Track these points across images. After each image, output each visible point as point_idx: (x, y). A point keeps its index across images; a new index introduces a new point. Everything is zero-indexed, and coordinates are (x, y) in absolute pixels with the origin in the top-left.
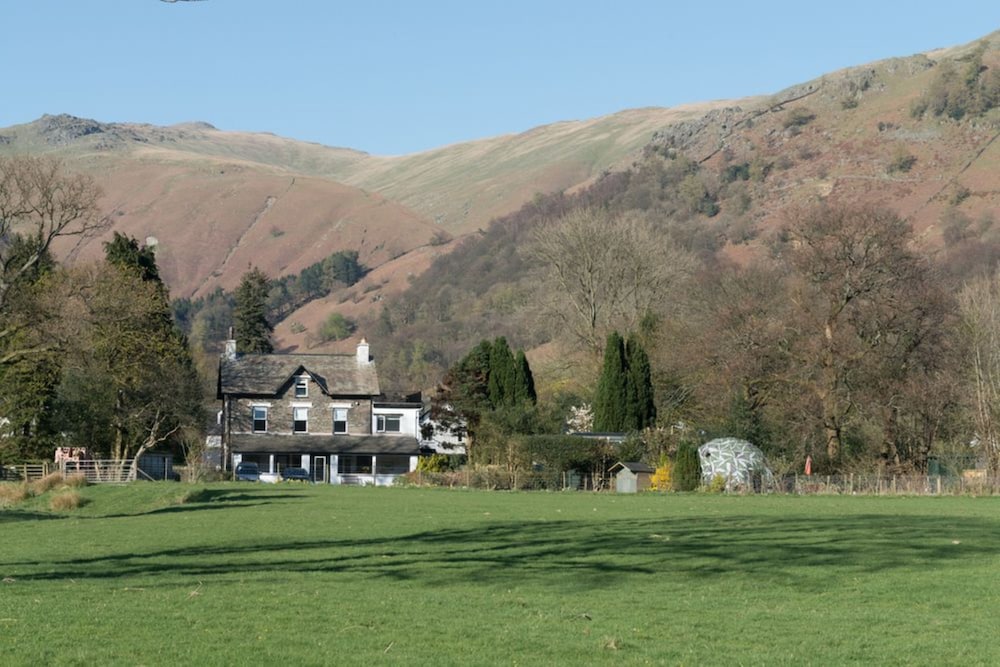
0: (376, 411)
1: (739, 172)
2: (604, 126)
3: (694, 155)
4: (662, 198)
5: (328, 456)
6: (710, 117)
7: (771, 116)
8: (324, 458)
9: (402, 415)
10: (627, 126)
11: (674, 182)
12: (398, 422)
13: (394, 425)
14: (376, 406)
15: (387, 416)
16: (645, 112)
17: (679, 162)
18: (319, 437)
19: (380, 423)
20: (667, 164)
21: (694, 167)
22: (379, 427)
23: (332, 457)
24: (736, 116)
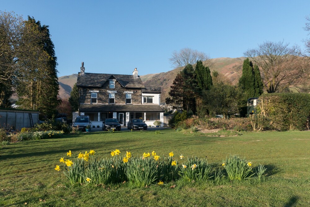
0: (143, 94)
1: (165, 80)
2: (146, 76)
3: (159, 78)
4: (155, 83)
5: (125, 112)
6: (160, 74)
7: (169, 73)
8: (123, 113)
9: (154, 96)
10: (149, 76)
11: (157, 81)
12: (152, 99)
13: (150, 101)
14: (143, 93)
15: (148, 97)
16: (151, 74)
17: (157, 79)
18: (120, 105)
19: (145, 99)
20: (156, 79)
21: (159, 80)
22: (145, 101)
23: (126, 113)
24: (164, 73)
